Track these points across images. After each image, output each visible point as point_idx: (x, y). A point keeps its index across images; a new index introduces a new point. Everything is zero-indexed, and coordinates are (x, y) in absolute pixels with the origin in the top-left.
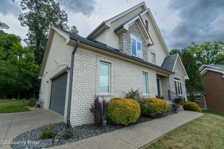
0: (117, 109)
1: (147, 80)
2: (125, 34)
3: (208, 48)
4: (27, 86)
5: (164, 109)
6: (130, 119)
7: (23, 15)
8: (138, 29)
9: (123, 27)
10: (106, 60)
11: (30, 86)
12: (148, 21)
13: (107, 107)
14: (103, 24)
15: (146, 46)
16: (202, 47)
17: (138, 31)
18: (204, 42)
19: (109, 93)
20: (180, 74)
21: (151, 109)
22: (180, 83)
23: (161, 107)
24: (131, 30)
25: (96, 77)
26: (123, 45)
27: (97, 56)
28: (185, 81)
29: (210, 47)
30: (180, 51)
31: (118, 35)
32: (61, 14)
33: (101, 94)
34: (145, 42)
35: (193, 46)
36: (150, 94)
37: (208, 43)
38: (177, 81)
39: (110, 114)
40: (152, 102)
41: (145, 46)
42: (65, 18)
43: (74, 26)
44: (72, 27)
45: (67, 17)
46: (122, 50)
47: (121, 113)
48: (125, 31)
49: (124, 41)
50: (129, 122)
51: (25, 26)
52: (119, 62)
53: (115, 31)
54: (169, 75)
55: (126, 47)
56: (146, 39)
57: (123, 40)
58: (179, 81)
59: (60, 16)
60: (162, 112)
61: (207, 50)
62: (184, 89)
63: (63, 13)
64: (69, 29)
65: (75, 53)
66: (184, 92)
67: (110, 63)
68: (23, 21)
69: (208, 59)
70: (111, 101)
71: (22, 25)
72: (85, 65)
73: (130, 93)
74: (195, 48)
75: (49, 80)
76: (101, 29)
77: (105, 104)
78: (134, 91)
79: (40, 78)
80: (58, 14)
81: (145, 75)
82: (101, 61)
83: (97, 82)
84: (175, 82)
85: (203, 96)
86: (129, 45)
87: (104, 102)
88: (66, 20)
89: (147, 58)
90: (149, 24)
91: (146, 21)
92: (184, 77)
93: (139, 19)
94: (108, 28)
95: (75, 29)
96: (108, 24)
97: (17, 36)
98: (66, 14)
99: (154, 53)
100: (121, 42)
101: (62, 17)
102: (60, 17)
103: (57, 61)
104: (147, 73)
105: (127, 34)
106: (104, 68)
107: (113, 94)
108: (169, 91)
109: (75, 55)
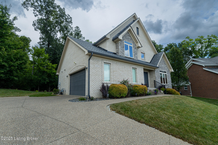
0: (114, 89)
1: (136, 73)
2: (120, 42)
3: (202, 42)
4: (45, 80)
5: (145, 91)
6: (121, 94)
7: (36, 22)
8: (130, 36)
9: (118, 38)
10: (108, 62)
11: (47, 81)
12: (138, 27)
13: (109, 88)
14: (105, 37)
15: (137, 48)
16: (196, 41)
17: (130, 37)
18: (198, 37)
19: (110, 82)
20: (166, 68)
21: (136, 91)
22: (166, 75)
23: (142, 90)
24: (124, 38)
25: (102, 72)
26: (119, 50)
27: (102, 60)
28: (171, 73)
29: (204, 40)
30: (176, 45)
31: (115, 42)
32: (66, 17)
33: (105, 82)
34: (136, 45)
35: (188, 40)
36: (138, 83)
37: (202, 37)
38: (162, 73)
39: (110, 92)
40: (137, 87)
41: (135, 48)
42: (70, 21)
43: (77, 27)
44: (75, 28)
45: (72, 20)
46: (118, 53)
47: (116, 91)
48: (120, 40)
49: (120, 47)
50: (121, 96)
51: (38, 31)
52: (115, 62)
53: (113, 40)
54: (155, 69)
55: (121, 51)
56: (137, 43)
57: (118, 46)
58: (165, 73)
59: (66, 19)
60: (143, 93)
61: (202, 43)
62: (169, 79)
63: (68, 17)
64: (73, 29)
65: (90, 59)
66: (169, 82)
67: (110, 64)
68: (36, 27)
69: (202, 52)
70: (111, 85)
71: (35, 30)
72: (96, 66)
73: (123, 82)
74: (190, 42)
75: (68, 75)
76: (103, 40)
77: (108, 87)
78: (125, 80)
79: (57, 74)
80: (64, 18)
81: (134, 70)
82: (104, 63)
83: (102, 75)
84: (161, 74)
85: (189, 86)
86: (123, 49)
87: (107, 86)
88: (71, 22)
89: (137, 57)
90: (139, 29)
91: (137, 28)
92: (170, 70)
93: (130, 29)
94: (108, 39)
95: (78, 29)
96: (108, 37)
97: (27, 37)
98: (70, 17)
99: (143, 52)
100: (117, 48)
101: (68, 20)
102: (66, 21)
103: (76, 63)
104: (136, 68)
105: (121, 42)
106: (107, 67)
107: (112, 82)
108: (154, 81)
109: (90, 60)
